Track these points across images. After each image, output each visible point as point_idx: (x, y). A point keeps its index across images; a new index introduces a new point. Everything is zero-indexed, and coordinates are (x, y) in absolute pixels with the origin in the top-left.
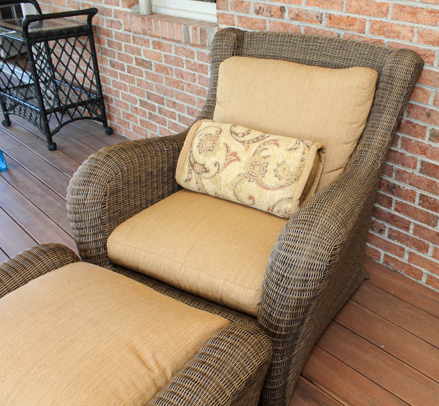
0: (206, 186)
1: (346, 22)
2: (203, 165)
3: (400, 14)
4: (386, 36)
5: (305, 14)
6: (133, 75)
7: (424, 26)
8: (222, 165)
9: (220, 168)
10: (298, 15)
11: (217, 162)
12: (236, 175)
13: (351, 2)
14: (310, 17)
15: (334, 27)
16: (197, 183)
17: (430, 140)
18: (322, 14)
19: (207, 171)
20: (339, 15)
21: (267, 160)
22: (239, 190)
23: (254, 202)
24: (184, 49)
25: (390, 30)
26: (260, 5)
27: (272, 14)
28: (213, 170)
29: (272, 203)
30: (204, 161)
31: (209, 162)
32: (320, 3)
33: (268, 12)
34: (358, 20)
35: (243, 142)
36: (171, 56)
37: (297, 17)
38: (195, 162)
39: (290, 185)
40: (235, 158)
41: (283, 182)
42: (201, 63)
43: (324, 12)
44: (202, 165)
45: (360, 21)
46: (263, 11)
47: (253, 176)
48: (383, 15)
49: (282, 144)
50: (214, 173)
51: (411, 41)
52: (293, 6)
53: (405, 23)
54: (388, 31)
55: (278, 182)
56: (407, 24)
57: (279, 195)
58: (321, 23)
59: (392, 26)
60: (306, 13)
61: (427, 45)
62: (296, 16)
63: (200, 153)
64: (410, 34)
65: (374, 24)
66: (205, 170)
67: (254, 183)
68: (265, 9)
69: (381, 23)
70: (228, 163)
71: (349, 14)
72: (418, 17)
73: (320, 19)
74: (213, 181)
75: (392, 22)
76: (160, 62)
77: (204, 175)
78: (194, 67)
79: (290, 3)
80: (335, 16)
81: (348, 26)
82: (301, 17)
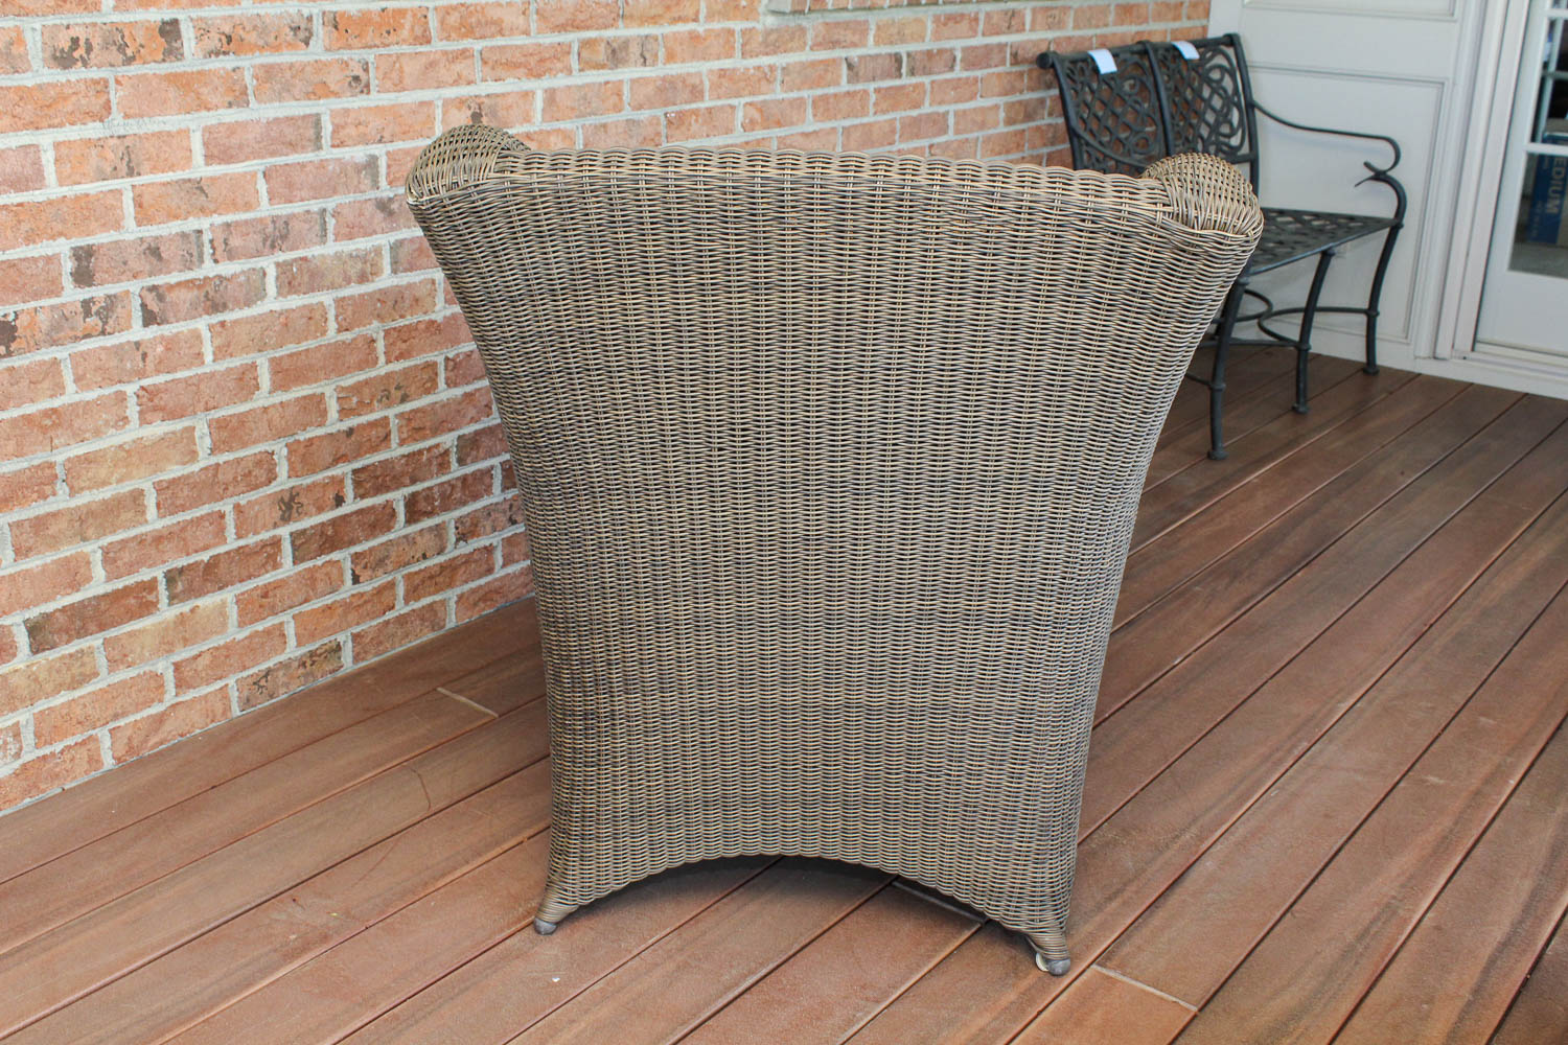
1: (381, 26)
4: (477, 35)
5: (255, 28)
10: (229, 39)
14: (273, 36)
15: (350, 47)
18: (310, 19)
20: (360, 11)
25: (483, 21)
26: (73, 33)
27: (129, 52)
33: (114, 48)
34: (409, 14)
37: (230, 42)
43: (315, 11)
45: (414, 15)
46: (89, 49)
51: (527, 33)
52: (211, 12)
58: (307, 44)
59: (486, 11)
60: (260, 26)
62: (224, 40)
64: (521, 19)
65: (448, 14)
68: (96, 42)
69: (463, 9)
73: (302, 34)
79: (200, 5)
80: (350, 17)
81: (384, 33)
82: (242, 40)
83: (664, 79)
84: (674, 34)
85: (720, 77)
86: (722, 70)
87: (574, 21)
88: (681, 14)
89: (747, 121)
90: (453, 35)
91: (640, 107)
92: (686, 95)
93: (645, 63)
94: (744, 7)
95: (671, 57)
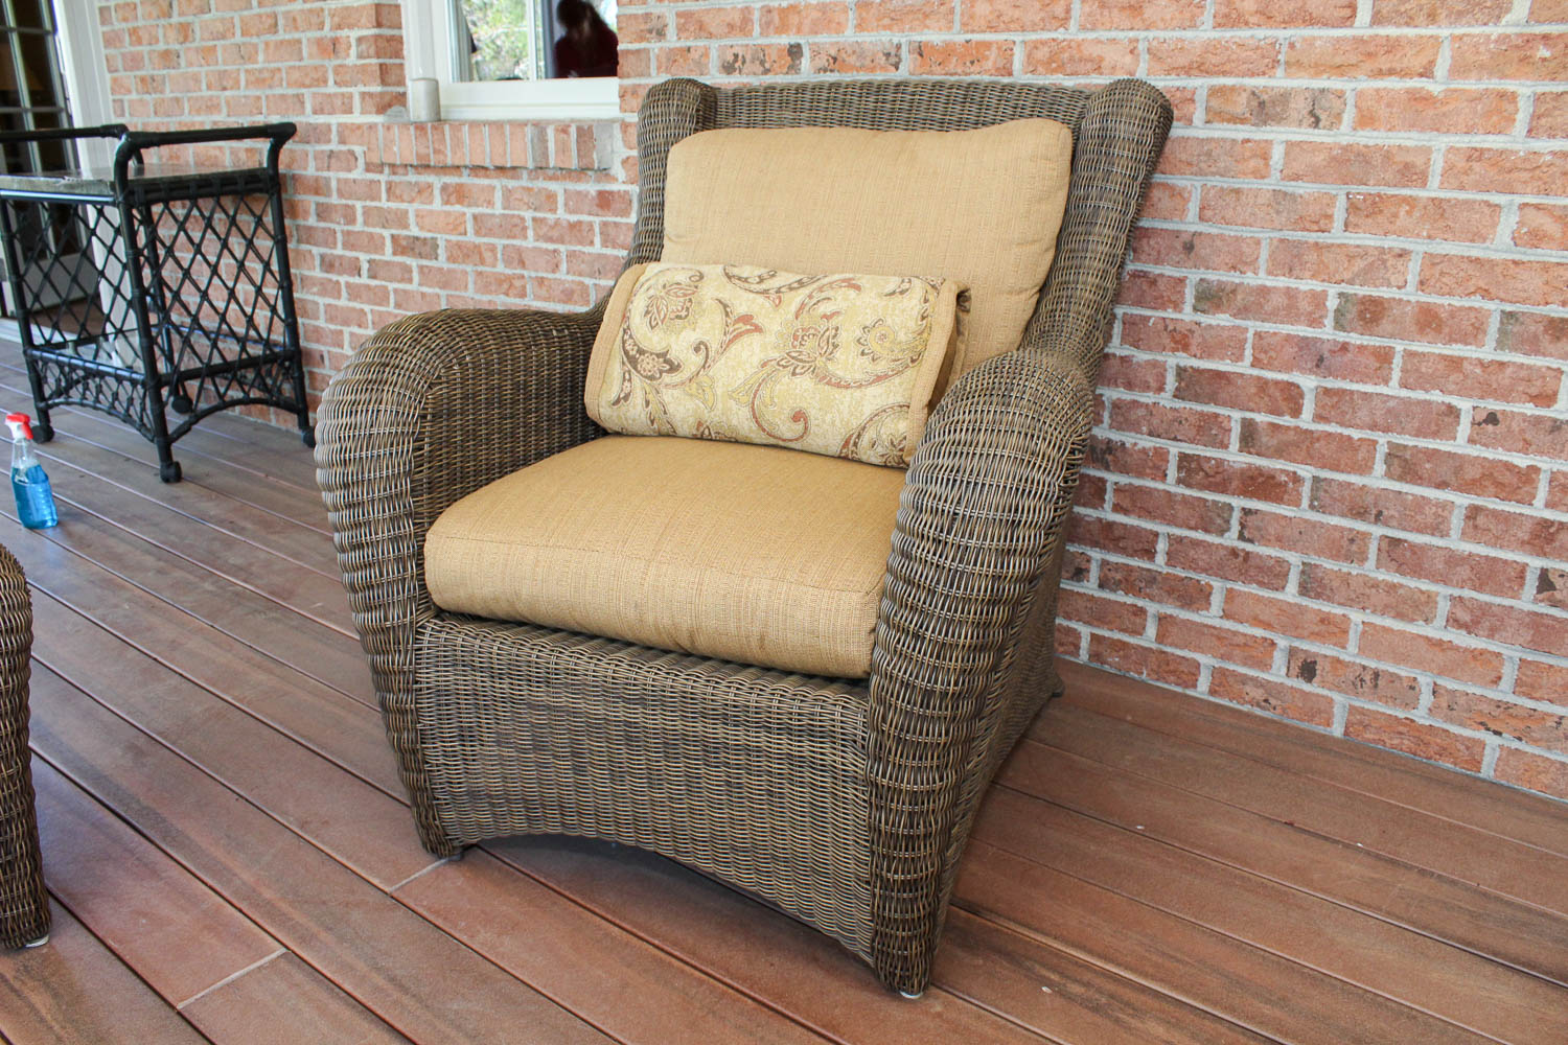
0: (671, 409)
1: (964, 56)
2: (663, 355)
3: (1101, 14)
4: (1068, 71)
5: (854, 52)
6: (383, 283)
7: (1162, 34)
8: (714, 346)
9: (711, 354)
10: (835, 59)
11: (701, 343)
12: (755, 364)
13: (972, 6)
14: (869, 59)
15: (931, 74)
16: (648, 403)
17: (1195, 309)
18: (899, 47)
19: (674, 368)
20: (944, 41)
21: (834, 322)
22: (768, 400)
23: (806, 428)
24: (529, 190)
25: (1077, 57)
26: (735, 50)
27: (767, 66)
28: (693, 361)
29: (855, 423)
30: (664, 345)
31: (680, 345)
32: (893, 19)
33: (758, 62)
34: (994, 47)
35: (765, 292)
36: (493, 215)
37: (834, 63)
38: (641, 352)
39: (902, 372)
40: (748, 327)
41: (882, 367)
42: (574, 218)
43: (903, 40)
44: (658, 356)
45: (999, 48)
46: (744, 62)
47: (801, 361)
48: (1056, 24)
49: (868, 286)
50: (694, 369)
52: (823, 39)
53: (1113, 34)
54: (1071, 59)
55: (870, 367)
56: (1121, 35)
57: (875, 398)
58: (897, 68)
59: (1082, 48)
60: (858, 51)
61: (1173, 76)
62: (831, 61)
63: (652, 328)
64: (1128, 59)
65: (1036, 48)
66: (668, 367)
67: (807, 376)
68: (748, 58)
69: (1053, 44)
70: (731, 341)
71: (969, 36)
72: (1146, 16)
73: (893, 60)
74: (694, 391)
75: (1081, 36)
76: (461, 234)
77: (667, 378)
78: (555, 234)
79: (816, 33)
80: (932, 47)
81: (968, 64)
82: (844, 61)
83: (1346, 148)
84: (1377, 91)
85: (1469, 159)
86: (1476, 149)
87: (1203, 64)
88: (1394, 65)
89: (1525, 230)
90: (1040, 69)
91: (1297, 177)
92: (1389, 176)
93: (1317, 123)
94: (1544, 60)
95: (1365, 120)
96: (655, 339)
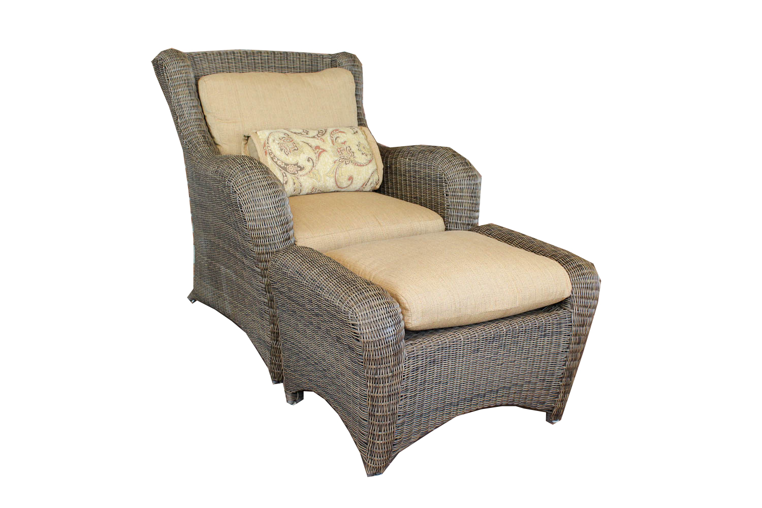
0: (303, 184)
2: (296, 164)
8: (314, 158)
9: (314, 161)
11: (309, 158)
12: (332, 163)
16: (294, 183)
19: (302, 169)
21: (347, 144)
22: (340, 175)
23: (352, 182)
28: (309, 165)
29: (367, 177)
30: (295, 161)
31: (302, 159)
38: (287, 165)
40: (321, 150)
44: (294, 165)
47: (345, 159)
50: (310, 168)
55: (367, 158)
57: (371, 168)
63: (287, 155)
66: (299, 169)
67: (350, 164)
70: (319, 156)
74: (312, 176)
77: (300, 173)
96: (291, 159)
